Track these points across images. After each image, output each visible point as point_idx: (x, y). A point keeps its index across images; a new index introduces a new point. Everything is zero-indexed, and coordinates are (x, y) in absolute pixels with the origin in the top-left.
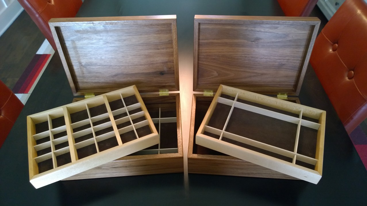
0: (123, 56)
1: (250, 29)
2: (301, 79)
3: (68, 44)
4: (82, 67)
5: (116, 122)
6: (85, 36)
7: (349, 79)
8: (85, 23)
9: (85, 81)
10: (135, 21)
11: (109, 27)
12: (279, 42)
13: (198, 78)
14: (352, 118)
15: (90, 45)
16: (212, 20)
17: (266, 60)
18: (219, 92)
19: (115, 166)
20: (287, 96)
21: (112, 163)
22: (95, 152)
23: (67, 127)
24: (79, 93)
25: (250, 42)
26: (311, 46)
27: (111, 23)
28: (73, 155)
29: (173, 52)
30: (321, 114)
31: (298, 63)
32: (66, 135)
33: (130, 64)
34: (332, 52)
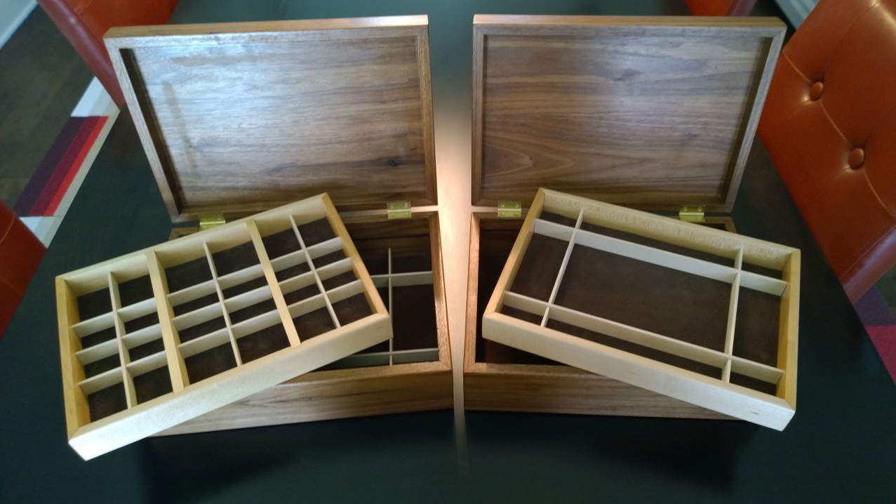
0: (294, 122)
1: (611, 48)
2: (739, 171)
3: (155, 92)
4: (191, 149)
5: (281, 287)
6: (196, 71)
7: (853, 167)
8: (196, 39)
9: (201, 184)
10: (325, 32)
11: (258, 48)
12: (683, 80)
13: (483, 174)
14: (860, 265)
15: (211, 95)
16: (517, 28)
17: (649, 125)
18: (535, 208)
19: (282, 398)
20: (703, 214)
21: (276, 389)
22: (231, 364)
23: (159, 301)
24: (186, 215)
25: (612, 82)
26: (763, 90)
27: (262, 39)
28: (177, 373)
29: (419, 109)
30: (789, 257)
31: (729, 132)
32: (157, 322)
33: (313, 141)
34: (810, 103)
